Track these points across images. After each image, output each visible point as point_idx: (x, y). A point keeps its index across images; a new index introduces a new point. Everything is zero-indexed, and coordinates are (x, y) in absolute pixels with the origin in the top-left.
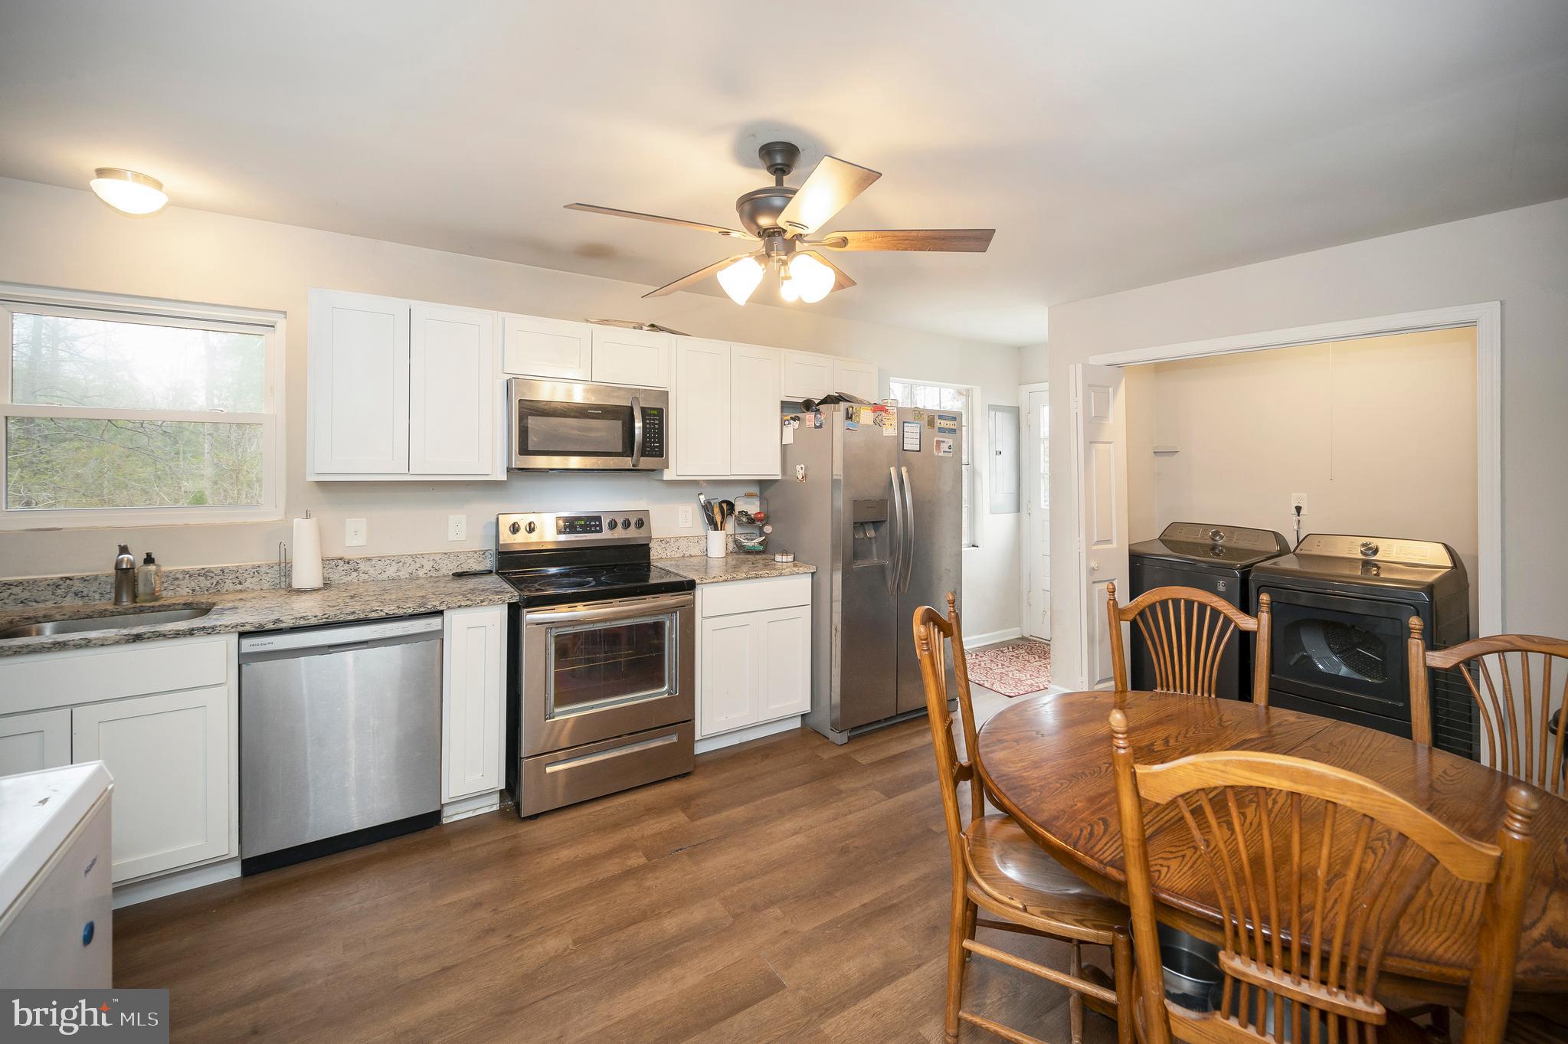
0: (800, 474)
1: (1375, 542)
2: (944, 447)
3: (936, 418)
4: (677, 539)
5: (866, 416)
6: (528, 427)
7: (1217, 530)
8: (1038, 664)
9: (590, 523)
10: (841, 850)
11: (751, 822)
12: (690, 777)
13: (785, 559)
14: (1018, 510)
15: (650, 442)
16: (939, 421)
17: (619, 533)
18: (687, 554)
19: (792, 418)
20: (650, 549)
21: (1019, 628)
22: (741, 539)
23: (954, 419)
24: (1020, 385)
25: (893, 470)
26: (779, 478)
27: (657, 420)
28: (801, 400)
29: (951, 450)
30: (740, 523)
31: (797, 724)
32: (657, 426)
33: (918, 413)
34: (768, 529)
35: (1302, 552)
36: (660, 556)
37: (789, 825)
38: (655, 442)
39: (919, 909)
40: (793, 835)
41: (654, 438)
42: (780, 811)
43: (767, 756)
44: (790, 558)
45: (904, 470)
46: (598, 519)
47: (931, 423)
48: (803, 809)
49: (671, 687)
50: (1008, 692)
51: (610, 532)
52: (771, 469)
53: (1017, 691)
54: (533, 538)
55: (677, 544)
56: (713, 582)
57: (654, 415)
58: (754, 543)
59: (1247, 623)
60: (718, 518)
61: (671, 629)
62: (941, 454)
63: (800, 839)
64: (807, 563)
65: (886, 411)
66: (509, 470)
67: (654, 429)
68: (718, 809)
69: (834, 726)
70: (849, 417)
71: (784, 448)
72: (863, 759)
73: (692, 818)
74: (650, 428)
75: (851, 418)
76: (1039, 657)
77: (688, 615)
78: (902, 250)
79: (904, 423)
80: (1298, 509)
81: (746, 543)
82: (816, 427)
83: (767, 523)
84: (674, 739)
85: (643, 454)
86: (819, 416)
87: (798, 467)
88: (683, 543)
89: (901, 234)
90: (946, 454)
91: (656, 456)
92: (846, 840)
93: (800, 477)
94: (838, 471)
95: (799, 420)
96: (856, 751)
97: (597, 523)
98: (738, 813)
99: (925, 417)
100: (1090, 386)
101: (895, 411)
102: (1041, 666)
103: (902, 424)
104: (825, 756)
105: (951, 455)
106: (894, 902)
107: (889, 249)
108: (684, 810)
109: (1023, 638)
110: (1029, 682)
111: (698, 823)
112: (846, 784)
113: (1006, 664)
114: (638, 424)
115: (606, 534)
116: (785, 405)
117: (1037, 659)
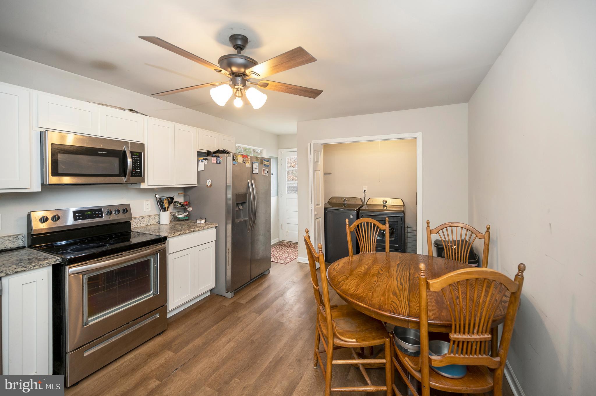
0: (209, 182)
1: (385, 199)
2: (266, 172)
3: (263, 160)
4: (143, 217)
5: (240, 160)
6: (58, 160)
7: (345, 199)
8: (289, 250)
9: (95, 212)
10: (251, 343)
11: (206, 344)
12: (166, 332)
13: (202, 222)
14: (278, 195)
15: (136, 169)
16: (264, 162)
17: (113, 217)
18: (149, 224)
19: (204, 159)
20: (130, 223)
21: (278, 238)
22: (176, 214)
23: (269, 161)
24: (278, 149)
25: (249, 181)
26: (196, 186)
27: (139, 158)
28: (206, 151)
29: (268, 173)
30: (175, 207)
31: (209, 294)
32: (138, 161)
33: (257, 158)
34: (190, 209)
35: (369, 204)
36: (134, 227)
37: (224, 340)
38: (137, 169)
39: (291, 355)
40: (228, 343)
41: (137, 167)
42: (217, 335)
43: (200, 312)
44: (204, 221)
45: (253, 181)
46: (100, 210)
47: (262, 162)
48: (227, 330)
49: (154, 291)
50: (283, 262)
51: (108, 217)
52: (192, 181)
53: (286, 262)
54: (59, 224)
55: (144, 219)
56: (174, 236)
57: (137, 156)
58: (183, 215)
59: (382, 227)
60: (166, 205)
61: (154, 262)
62: (265, 175)
63: (232, 344)
64: (212, 223)
65: (247, 157)
66: (43, 185)
67: (137, 162)
68: (187, 343)
69: (228, 291)
70: (234, 159)
71: (199, 172)
72: (243, 302)
73: (176, 351)
74: (135, 162)
75: (235, 160)
76: (288, 248)
77: (163, 254)
78: (287, 93)
79: (253, 162)
80: (365, 191)
81: (178, 216)
82: (217, 163)
83: (189, 206)
84: (158, 316)
85: (132, 176)
86: (219, 158)
87: (208, 181)
88: (146, 219)
89: (289, 86)
90: (266, 175)
91: (138, 176)
92: (251, 338)
93: (209, 185)
94: (229, 182)
95: (207, 160)
96: (238, 299)
97: (100, 212)
98: (198, 341)
99: (260, 160)
100: (315, 151)
101: (250, 157)
102: (290, 251)
103: (252, 162)
104: (227, 305)
105: (268, 175)
106: (281, 356)
107: (282, 91)
108: (169, 349)
109: (280, 242)
110: (289, 257)
111: (179, 353)
112: (241, 313)
113: (278, 252)
114: (129, 161)
115: (105, 218)
116: (200, 154)
117: (288, 249)
